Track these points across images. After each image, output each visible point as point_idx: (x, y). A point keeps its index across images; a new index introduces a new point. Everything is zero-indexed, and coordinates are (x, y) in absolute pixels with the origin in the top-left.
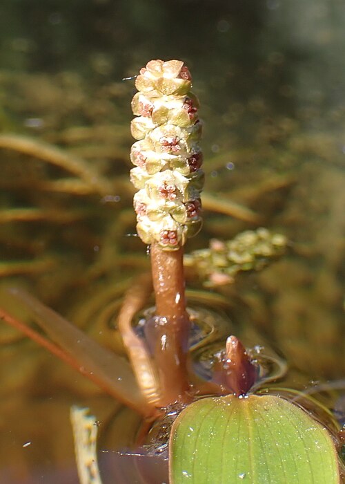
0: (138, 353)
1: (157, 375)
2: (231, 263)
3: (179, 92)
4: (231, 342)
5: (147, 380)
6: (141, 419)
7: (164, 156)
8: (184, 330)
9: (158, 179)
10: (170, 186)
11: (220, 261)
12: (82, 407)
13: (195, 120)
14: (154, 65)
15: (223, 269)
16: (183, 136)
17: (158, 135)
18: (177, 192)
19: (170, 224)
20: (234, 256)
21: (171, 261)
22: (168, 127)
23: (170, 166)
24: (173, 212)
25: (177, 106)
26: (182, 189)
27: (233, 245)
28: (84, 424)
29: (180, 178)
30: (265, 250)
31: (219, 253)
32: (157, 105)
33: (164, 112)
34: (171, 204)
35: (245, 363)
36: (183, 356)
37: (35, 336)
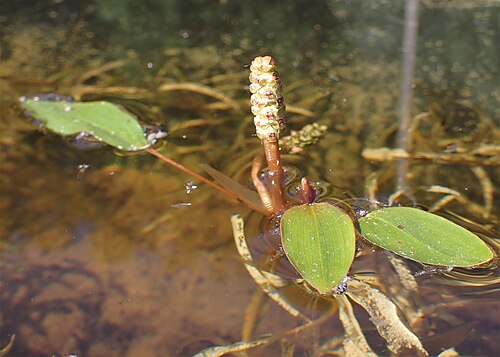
0: (261, 189)
1: (271, 197)
2: (301, 141)
3: (270, 71)
4: (304, 181)
5: (266, 199)
6: (265, 217)
7: (267, 100)
8: (282, 177)
9: (265, 111)
10: (270, 114)
11: (296, 141)
12: (235, 214)
13: (279, 83)
14: (258, 59)
15: (297, 145)
16: (274, 90)
17: (263, 91)
18: (273, 116)
19: (272, 130)
20: (302, 138)
21: (273, 146)
22: (267, 87)
23: (269, 104)
24: (272, 125)
25: (270, 77)
26: (276, 115)
27: (301, 132)
28: (237, 221)
29: (274, 109)
30: (317, 133)
31: (295, 137)
32: (261, 78)
33: (265, 81)
34: (271, 121)
35: (311, 190)
36: (282, 188)
37: (207, 181)
